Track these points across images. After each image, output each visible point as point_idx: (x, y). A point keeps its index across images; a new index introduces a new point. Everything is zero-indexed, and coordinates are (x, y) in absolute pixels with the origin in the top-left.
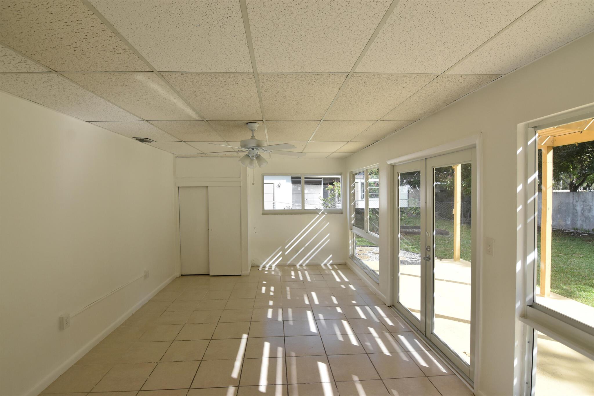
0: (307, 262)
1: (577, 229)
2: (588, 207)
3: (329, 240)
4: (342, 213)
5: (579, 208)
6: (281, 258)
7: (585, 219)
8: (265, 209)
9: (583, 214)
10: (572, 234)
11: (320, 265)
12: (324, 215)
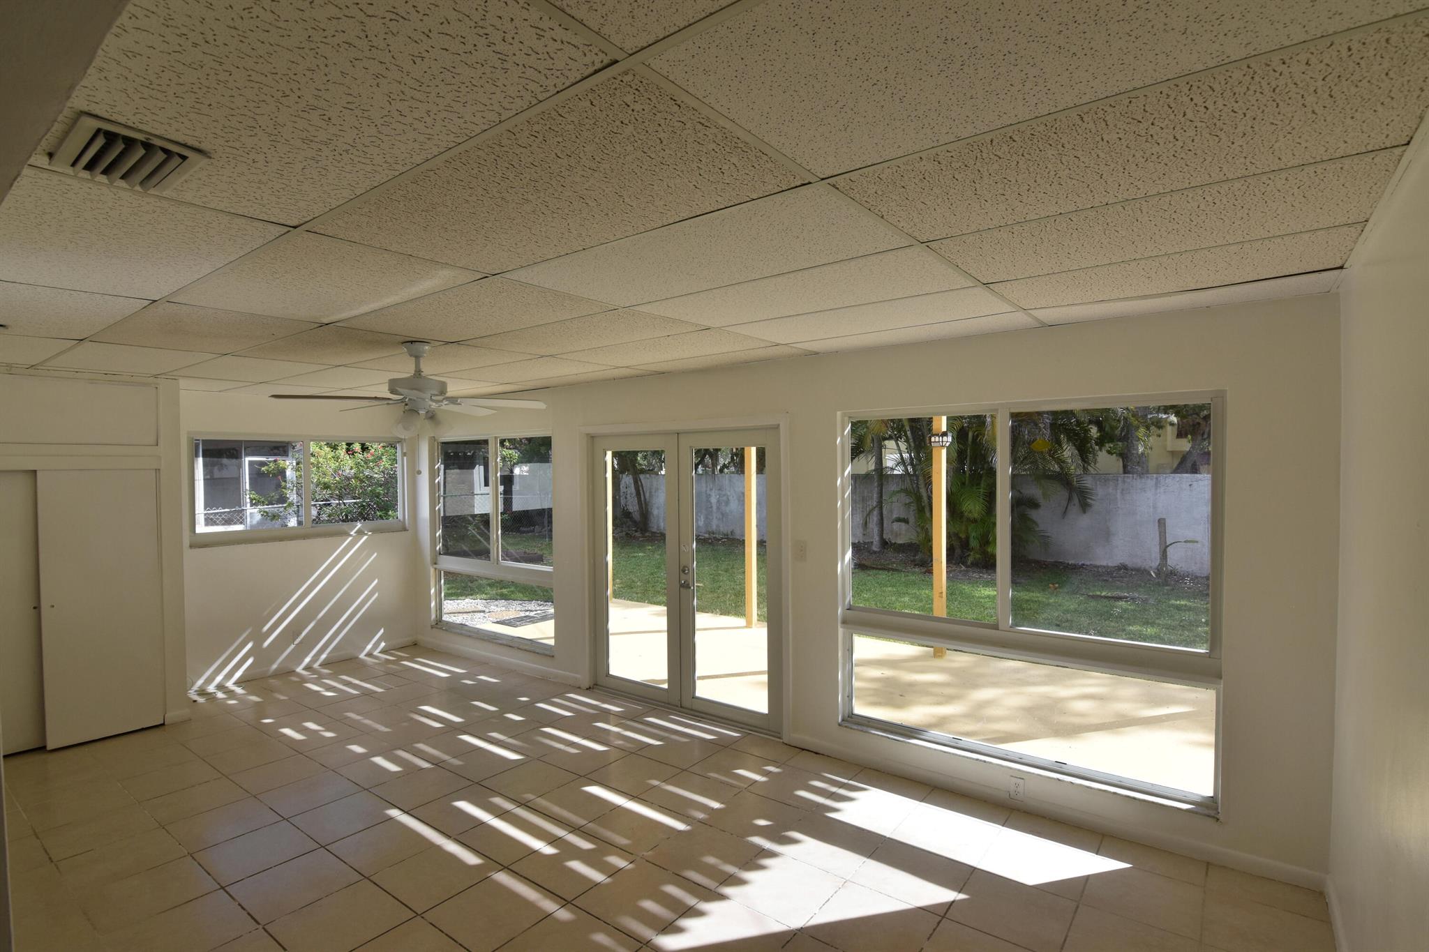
0: (324, 656)
1: (713, 533)
2: (725, 498)
3: (377, 595)
4: (405, 529)
5: (714, 500)
6: (250, 661)
7: (721, 517)
8: (197, 532)
9: (718, 508)
10: (710, 541)
11: (357, 658)
12: (365, 537)
